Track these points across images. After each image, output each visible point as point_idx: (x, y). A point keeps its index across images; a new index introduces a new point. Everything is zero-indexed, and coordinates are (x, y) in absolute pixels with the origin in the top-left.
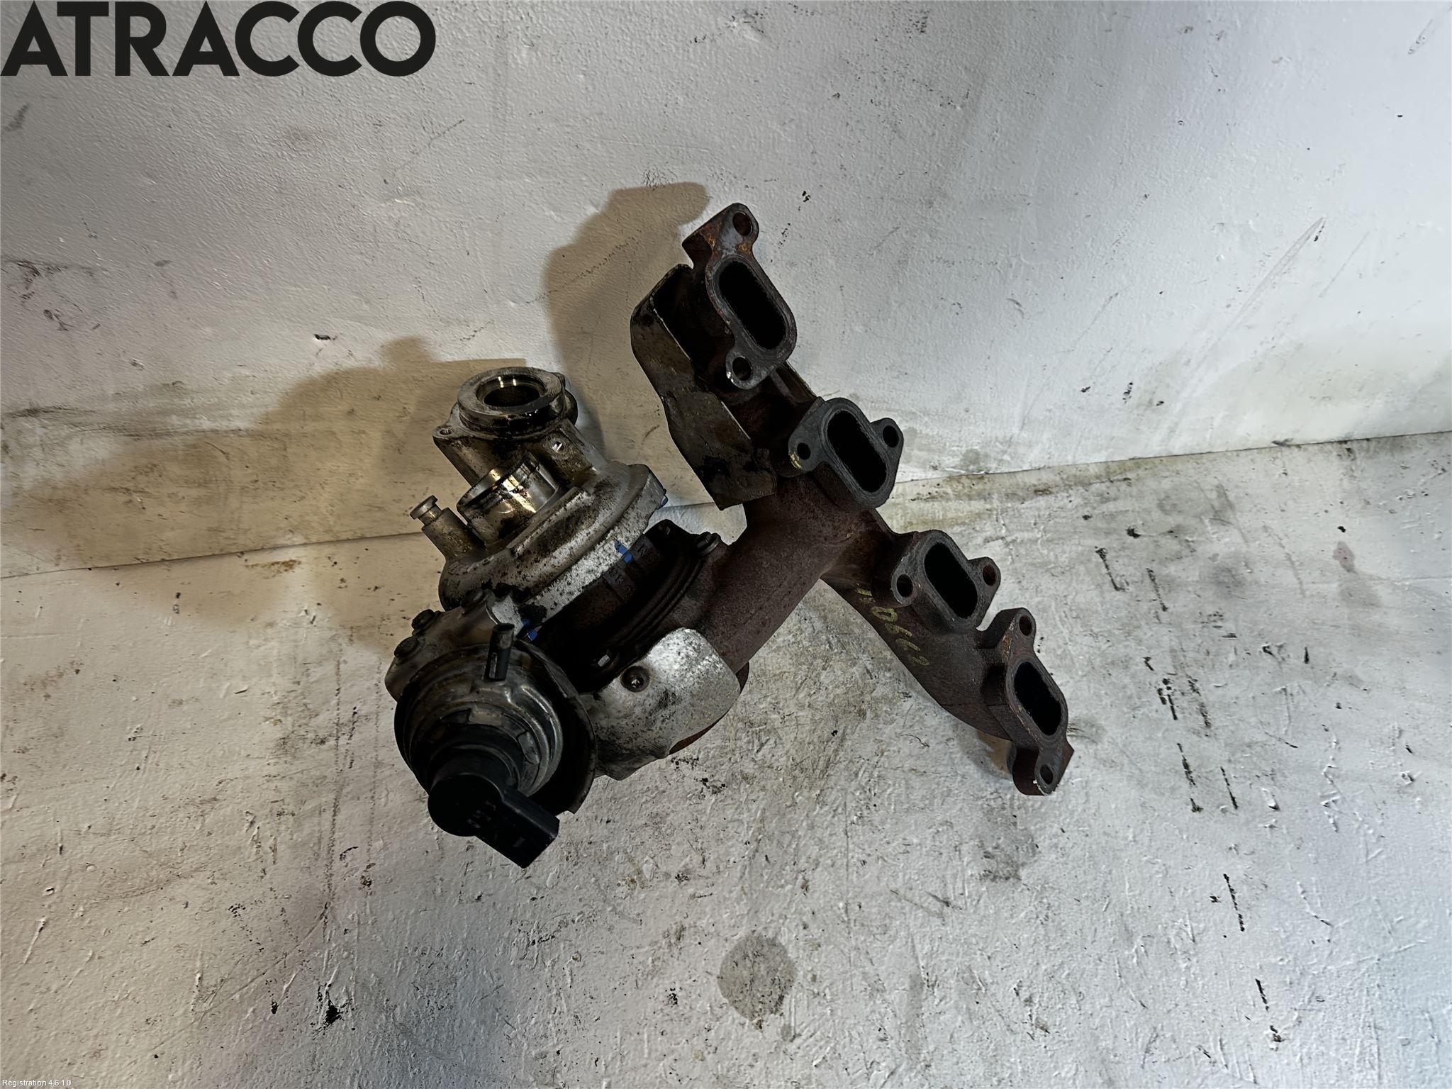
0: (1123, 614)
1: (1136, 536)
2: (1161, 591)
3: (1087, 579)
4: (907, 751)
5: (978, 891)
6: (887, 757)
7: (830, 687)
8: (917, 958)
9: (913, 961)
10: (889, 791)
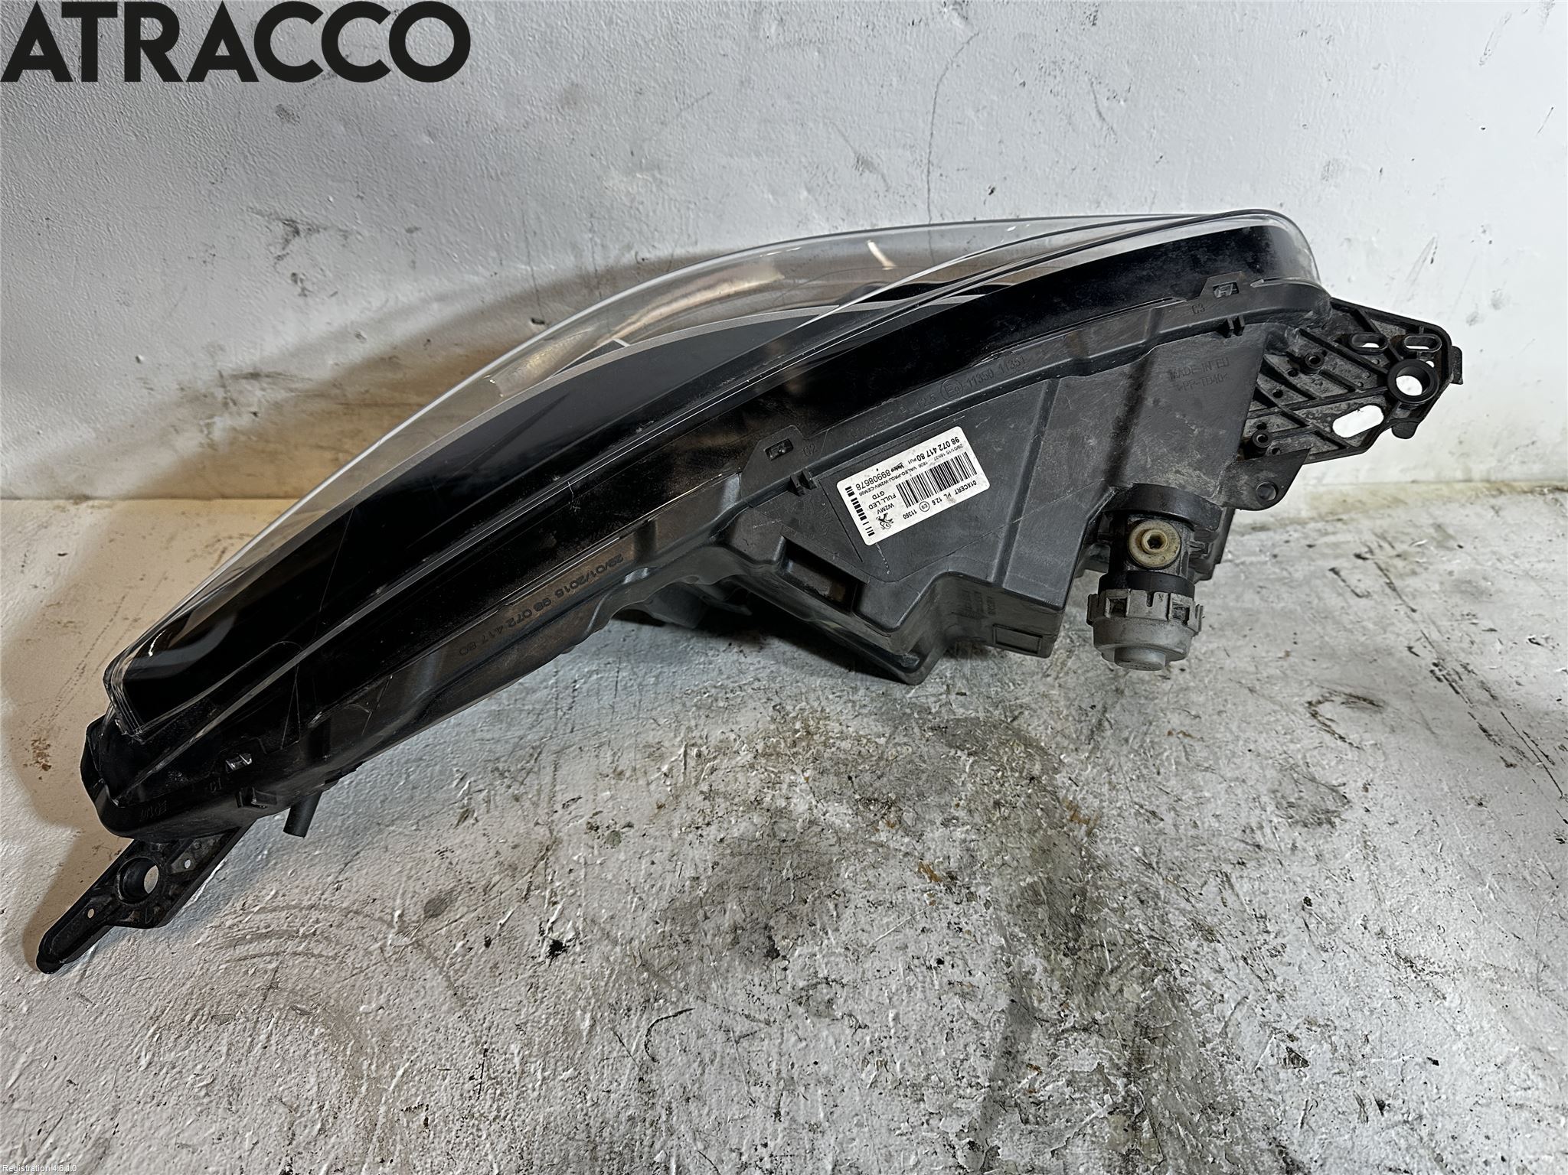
0: (1372, 614)
1: (1364, 559)
2: (1404, 598)
3: (1327, 590)
4: (1178, 722)
5: (1290, 837)
6: (1157, 726)
7: (1079, 671)
8: (1238, 895)
9: (1235, 898)
10: (1166, 754)
